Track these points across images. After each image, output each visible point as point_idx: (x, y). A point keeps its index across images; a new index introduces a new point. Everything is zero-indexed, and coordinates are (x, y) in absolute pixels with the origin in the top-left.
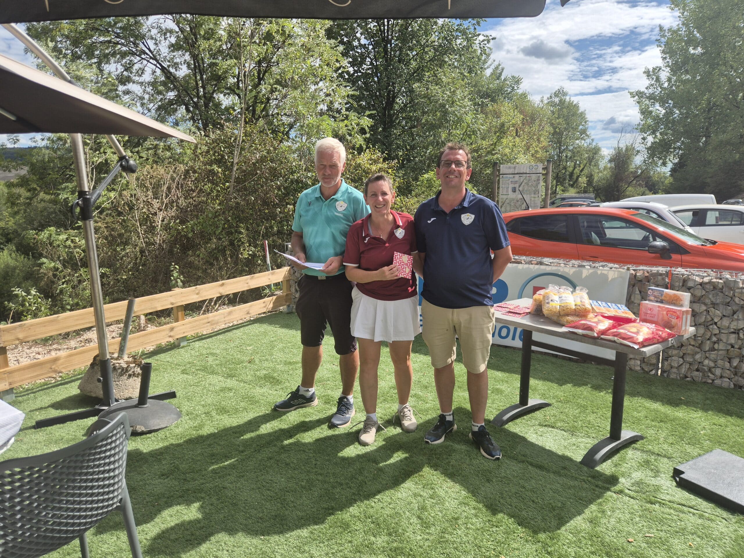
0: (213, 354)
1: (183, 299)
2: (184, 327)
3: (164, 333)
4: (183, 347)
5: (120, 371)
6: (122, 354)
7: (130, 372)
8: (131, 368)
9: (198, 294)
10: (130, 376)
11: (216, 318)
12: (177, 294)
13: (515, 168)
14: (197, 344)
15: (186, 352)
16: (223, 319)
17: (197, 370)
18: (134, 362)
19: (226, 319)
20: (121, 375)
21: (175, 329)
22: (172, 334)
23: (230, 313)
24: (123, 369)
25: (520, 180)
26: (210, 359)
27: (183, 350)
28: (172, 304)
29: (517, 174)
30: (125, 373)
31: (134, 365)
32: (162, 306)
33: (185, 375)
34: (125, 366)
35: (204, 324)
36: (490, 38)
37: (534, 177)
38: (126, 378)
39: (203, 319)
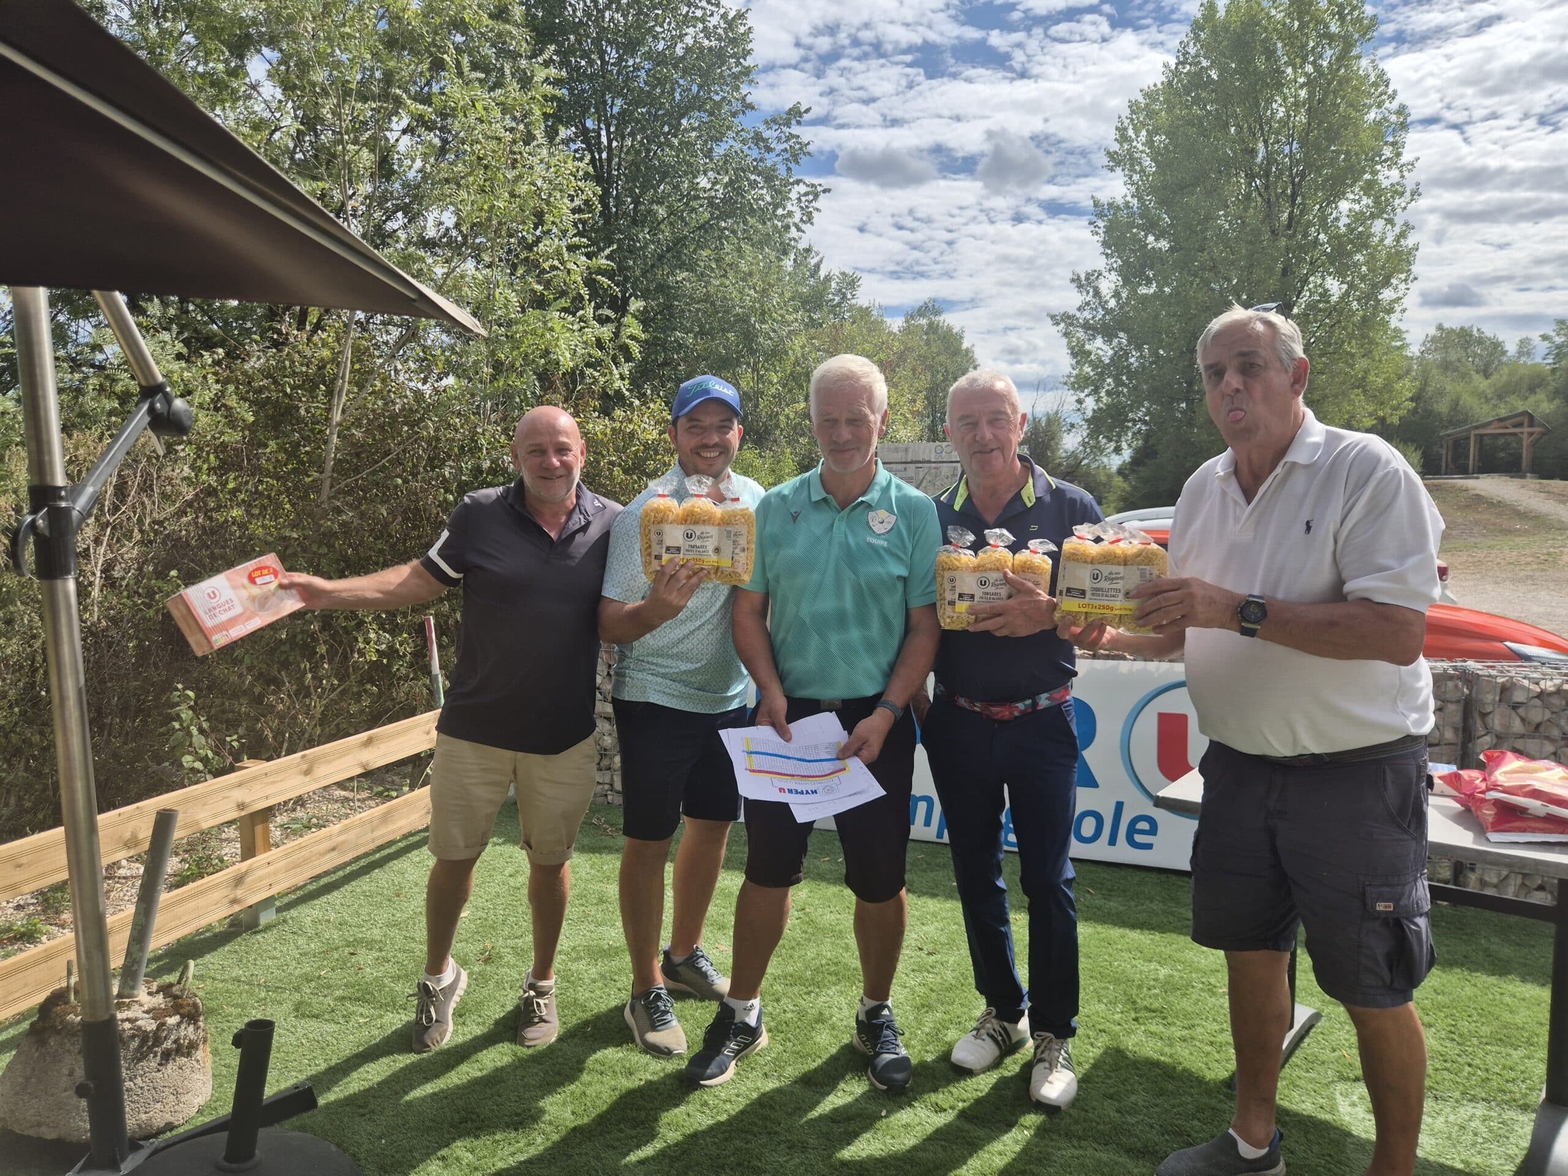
0: (369, 944)
1: (270, 790)
2: (271, 868)
3: (216, 895)
4: (268, 928)
5: (135, 1044)
6: (133, 988)
7: (168, 1044)
8: (170, 1030)
9: (307, 772)
10: (167, 1056)
11: (350, 836)
12: (255, 778)
13: (906, 450)
14: (307, 914)
15: (282, 941)
16: (369, 836)
17: (342, 999)
18: (176, 1009)
19: (377, 833)
20: (141, 1056)
21: (248, 879)
22: (239, 893)
23: (385, 818)
24: (144, 1036)
25: (917, 474)
26: (366, 957)
27: (270, 936)
28: (241, 806)
29: (912, 462)
30: (150, 1049)
31: (176, 1019)
32: (215, 816)
33: (313, 1023)
34: (150, 1025)
35: (322, 854)
36: (819, 189)
37: (945, 469)
38: (153, 1064)
39: (319, 842)
